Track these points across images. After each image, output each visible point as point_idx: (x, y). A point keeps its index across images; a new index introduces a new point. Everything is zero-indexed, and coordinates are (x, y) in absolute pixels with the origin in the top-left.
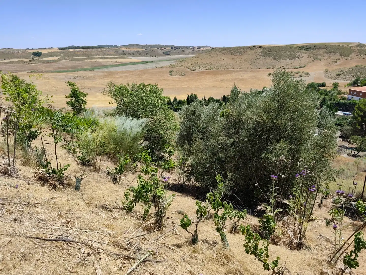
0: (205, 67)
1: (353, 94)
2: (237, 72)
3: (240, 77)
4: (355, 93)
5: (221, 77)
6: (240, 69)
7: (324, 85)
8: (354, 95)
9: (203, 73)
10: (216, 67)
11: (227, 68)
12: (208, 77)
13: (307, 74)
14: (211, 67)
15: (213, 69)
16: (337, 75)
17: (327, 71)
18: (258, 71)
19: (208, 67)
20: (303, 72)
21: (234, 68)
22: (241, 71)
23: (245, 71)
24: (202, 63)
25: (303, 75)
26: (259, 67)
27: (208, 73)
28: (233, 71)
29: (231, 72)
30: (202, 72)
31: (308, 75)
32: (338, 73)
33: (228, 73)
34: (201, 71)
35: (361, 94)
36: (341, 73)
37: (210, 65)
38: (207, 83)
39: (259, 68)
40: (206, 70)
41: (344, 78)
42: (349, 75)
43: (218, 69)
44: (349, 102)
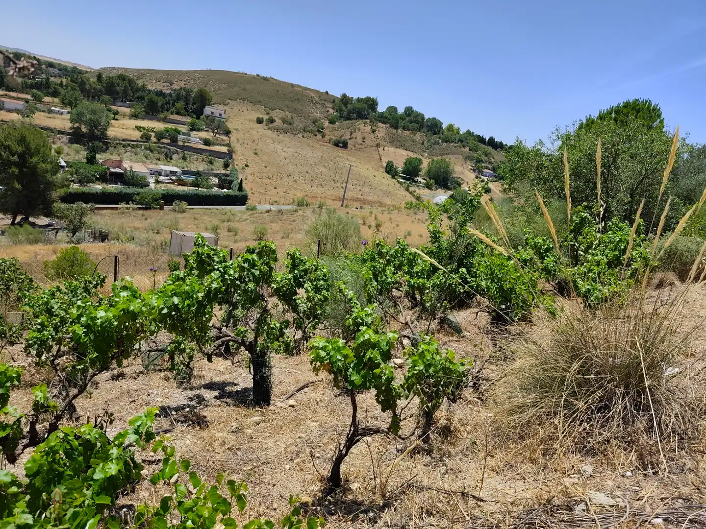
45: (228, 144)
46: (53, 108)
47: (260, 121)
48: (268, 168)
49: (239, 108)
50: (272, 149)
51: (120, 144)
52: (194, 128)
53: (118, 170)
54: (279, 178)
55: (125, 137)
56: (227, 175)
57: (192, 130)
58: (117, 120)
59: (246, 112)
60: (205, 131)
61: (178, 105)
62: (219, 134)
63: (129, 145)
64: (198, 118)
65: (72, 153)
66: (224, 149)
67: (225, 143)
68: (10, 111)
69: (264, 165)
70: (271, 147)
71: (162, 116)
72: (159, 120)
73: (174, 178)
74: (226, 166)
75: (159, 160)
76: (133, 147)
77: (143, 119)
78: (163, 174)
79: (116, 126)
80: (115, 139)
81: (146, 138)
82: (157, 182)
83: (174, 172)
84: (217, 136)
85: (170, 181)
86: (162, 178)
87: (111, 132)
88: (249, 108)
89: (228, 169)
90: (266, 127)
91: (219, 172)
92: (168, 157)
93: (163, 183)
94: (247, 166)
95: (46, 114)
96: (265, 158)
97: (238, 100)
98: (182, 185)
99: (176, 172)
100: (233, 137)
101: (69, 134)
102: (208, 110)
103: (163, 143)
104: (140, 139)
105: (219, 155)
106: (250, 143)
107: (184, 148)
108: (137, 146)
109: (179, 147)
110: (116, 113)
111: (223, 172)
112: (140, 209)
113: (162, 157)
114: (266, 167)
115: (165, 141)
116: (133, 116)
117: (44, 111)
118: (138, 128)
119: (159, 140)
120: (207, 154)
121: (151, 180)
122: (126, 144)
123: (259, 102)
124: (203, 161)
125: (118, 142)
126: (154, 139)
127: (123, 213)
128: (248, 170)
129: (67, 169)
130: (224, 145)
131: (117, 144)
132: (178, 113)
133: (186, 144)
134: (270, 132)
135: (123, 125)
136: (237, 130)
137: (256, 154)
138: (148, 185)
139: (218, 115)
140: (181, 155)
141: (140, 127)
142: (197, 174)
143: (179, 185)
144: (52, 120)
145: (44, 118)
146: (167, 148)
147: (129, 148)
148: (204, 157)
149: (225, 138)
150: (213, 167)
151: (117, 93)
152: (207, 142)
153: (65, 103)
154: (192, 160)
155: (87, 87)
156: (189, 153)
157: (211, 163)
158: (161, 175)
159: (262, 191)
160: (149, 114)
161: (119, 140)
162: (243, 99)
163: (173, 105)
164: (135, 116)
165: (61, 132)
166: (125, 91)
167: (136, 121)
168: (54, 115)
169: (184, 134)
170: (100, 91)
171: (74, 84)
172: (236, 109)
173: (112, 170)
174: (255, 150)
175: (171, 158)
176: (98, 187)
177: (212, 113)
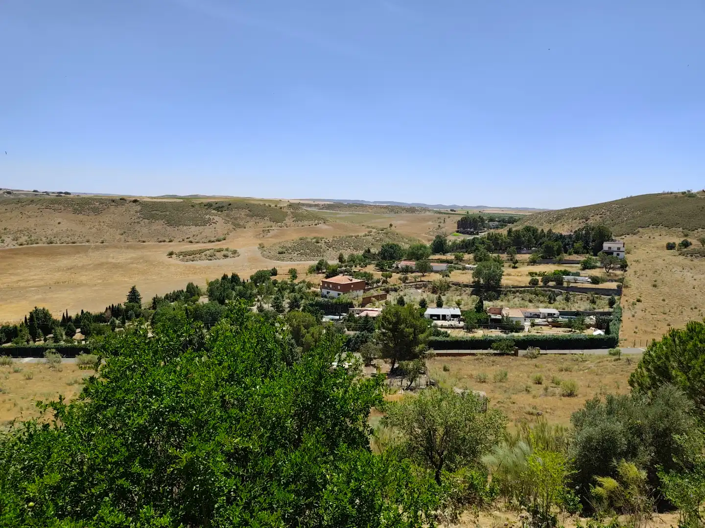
0: (15, 239)
1: (328, 288)
2: (97, 248)
3: (110, 260)
4: (331, 286)
5: (65, 262)
6: (103, 243)
7: (274, 272)
8: (330, 289)
9: (13, 252)
10: (44, 239)
11: (73, 241)
12: (31, 261)
13: (235, 252)
14: (33, 238)
15: (37, 243)
16: (280, 253)
17: (263, 247)
18: (144, 247)
19: (23, 239)
20: (227, 250)
21: (88, 241)
22: (107, 247)
23: (116, 247)
24: (5, 229)
25: (230, 254)
26: (143, 239)
27: (27, 253)
28: (89, 247)
29: (85, 250)
30: (11, 250)
31: (237, 255)
32: (281, 250)
33: (78, 253)
34: (7, 248)
35: (339, 287)
36: (284, 250)
37: (27, 234)
38: (35, 275)
39: (144, 242)
40: (21, 245)
41: (291, 257)
42: (296, 253)
43: (51, 243)
44: (334, 301)
45: (621, 279)
46: (467, 265)
47: (670, 247)
48: (667, 301)
49: (650, 234)
50: (679, 278)
51: (510, 291)
52: (586, 266)
53: (499, 317)
54: (678, 312)
55: (516, 284)
56: (609, 314)
57: (584, 269)
58: (516, 268)
59: (658, 238)
60: (599, 267)
61: (577, 245)
62: (613, 269)
63: (518, 291)
64: (595, 255)
65: (470, 303)
66: (613, 285)
67: (617, 278)
68: (437, 272)
69: (662, 298)
70: (678, 276)
71: (558, 258)
72: (554, 263)
73: (550, 320)
74: (611, 303)
75: (541, 302)
76: (521, 292)
77: (540, 263)
78: (541, 317)
79: (512, 274)
80: (507, 287)
81: (534, 283)
82: (533, 325)
83: (551, 314)
84: (611, 271)
85: (546, 323)
86: (537, 321)
87: (505, 281)
88: (664, 233)
89: (615, 306)
90: (677, 253)
91: (601, 310)
92: (551, 300)
93: (539, 325)
94: (639, 301)
95: (460, 271)
96: (666, 289)
97: (651, 226)
98: (557, 327)
99: (554, 314)
100: (630, 271)
101: (471, 286)
102: (606, 246)
103: (549, 287)
104: (528, 285)
105: (607, 292)
106: (650, 274)
107: (568, 289)
108: (524, 292)
109: (564, 288)
110: (517, 262)
111: (607, 309)
112: (495, 354)
113: (546, 299)
114: (664, 300)
115: (551, 284)
116: (531, 262)
117: (460, 269)
118: (531, 274)
119: (546, 285)
120: (592, 293)
121: (527, 324)
122: (516, 290)
123: (677, 225)
124: (587, 300)
125: (509, 289)
126: (541, 284)
127: (477, 359)
128: (639, 304)
129: (461, 317)
130: (616, 281)
131: (508, 291)
132: (577, 253)
133: (572, 285)
134: (681, 258)
135: (519, 272)
136: (637, 261)
137: (655, 286)
138: (522, 329)
139: (616, 249)
140: (565, 296)
141: (533, 273)
142: (577, 314)
143: (553, 326)
144: (464, 275)
145: (458, 275)
146: (551, 291)
147: (518, 294)
148: (589, 296)
149: (619, 272)
150: (595, 306)
151: (523, 243)
152: (595, 280)
153: (477, 259)
154: (575, 300)
155: (500, 242)
156: (573, 293)
157: (593, 302)
158: (539, 318)
159: (649, 329)
160: (546, 258)
161: (510, 287)
162: (657, 225)
163: (573, 245)
164: (533, 262)
165: (466, 286)
166: (529, 241)
167: (533, 266)
168: (467, 271)
169: (574, 274)
170: (509, 243)
171: (489, 241)
172: (646, 237)
173: (493, 317)
174: (655, 281)
175: (555, 300)
176: (479, 333)
177: (610, 248)
